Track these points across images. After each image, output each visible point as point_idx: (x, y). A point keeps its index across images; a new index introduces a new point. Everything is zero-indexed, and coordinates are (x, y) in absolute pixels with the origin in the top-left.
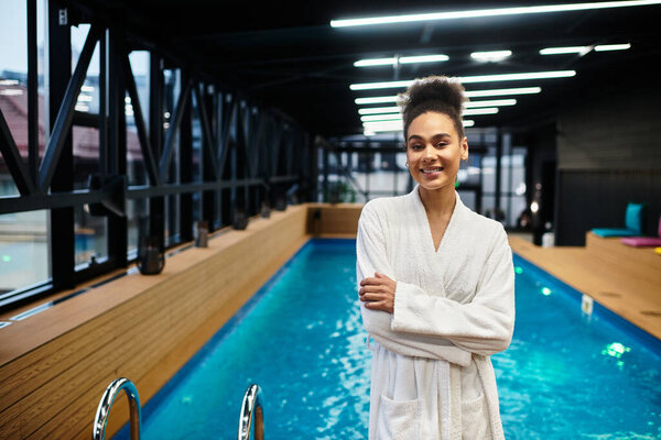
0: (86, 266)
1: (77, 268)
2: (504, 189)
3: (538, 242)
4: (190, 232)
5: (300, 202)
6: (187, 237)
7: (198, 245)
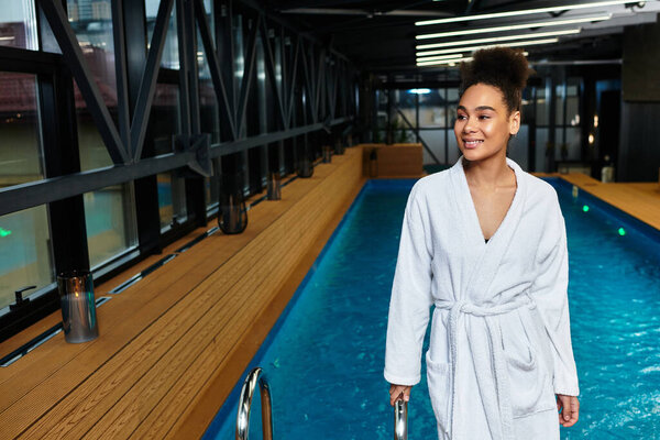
0: (168, 228)
1: (163, 231)
2: (560, 121)
3: (597, 175)
4: (260, 182)
5: (355, 144)
6: (257, 189)
7: (270, 197)
